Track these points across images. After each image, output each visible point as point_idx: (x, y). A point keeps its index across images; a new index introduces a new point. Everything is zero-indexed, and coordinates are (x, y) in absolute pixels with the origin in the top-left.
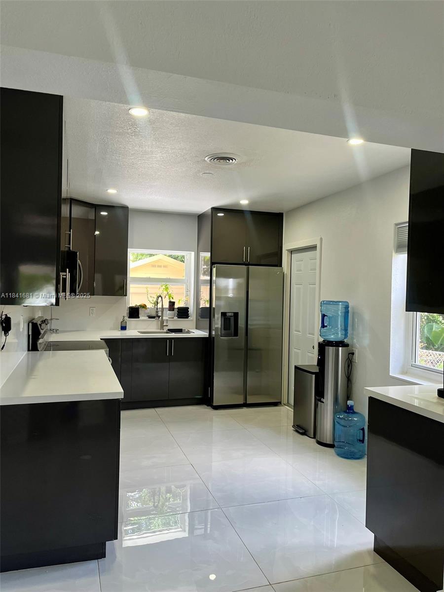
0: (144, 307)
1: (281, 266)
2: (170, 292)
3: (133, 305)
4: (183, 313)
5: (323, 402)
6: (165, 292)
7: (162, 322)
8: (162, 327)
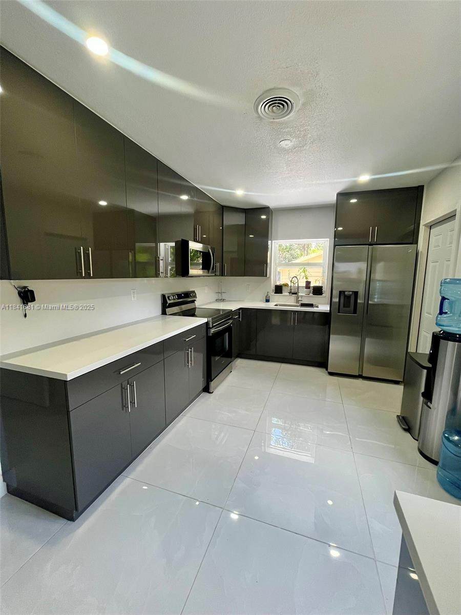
0: (286, 285)
1: (417, 243)
2: (307, 273)
3: (278, 284)
4: (318, 291)
5: (430, 408)
6: (303, 274)
7: (298, 298)
8: (297, 301)
